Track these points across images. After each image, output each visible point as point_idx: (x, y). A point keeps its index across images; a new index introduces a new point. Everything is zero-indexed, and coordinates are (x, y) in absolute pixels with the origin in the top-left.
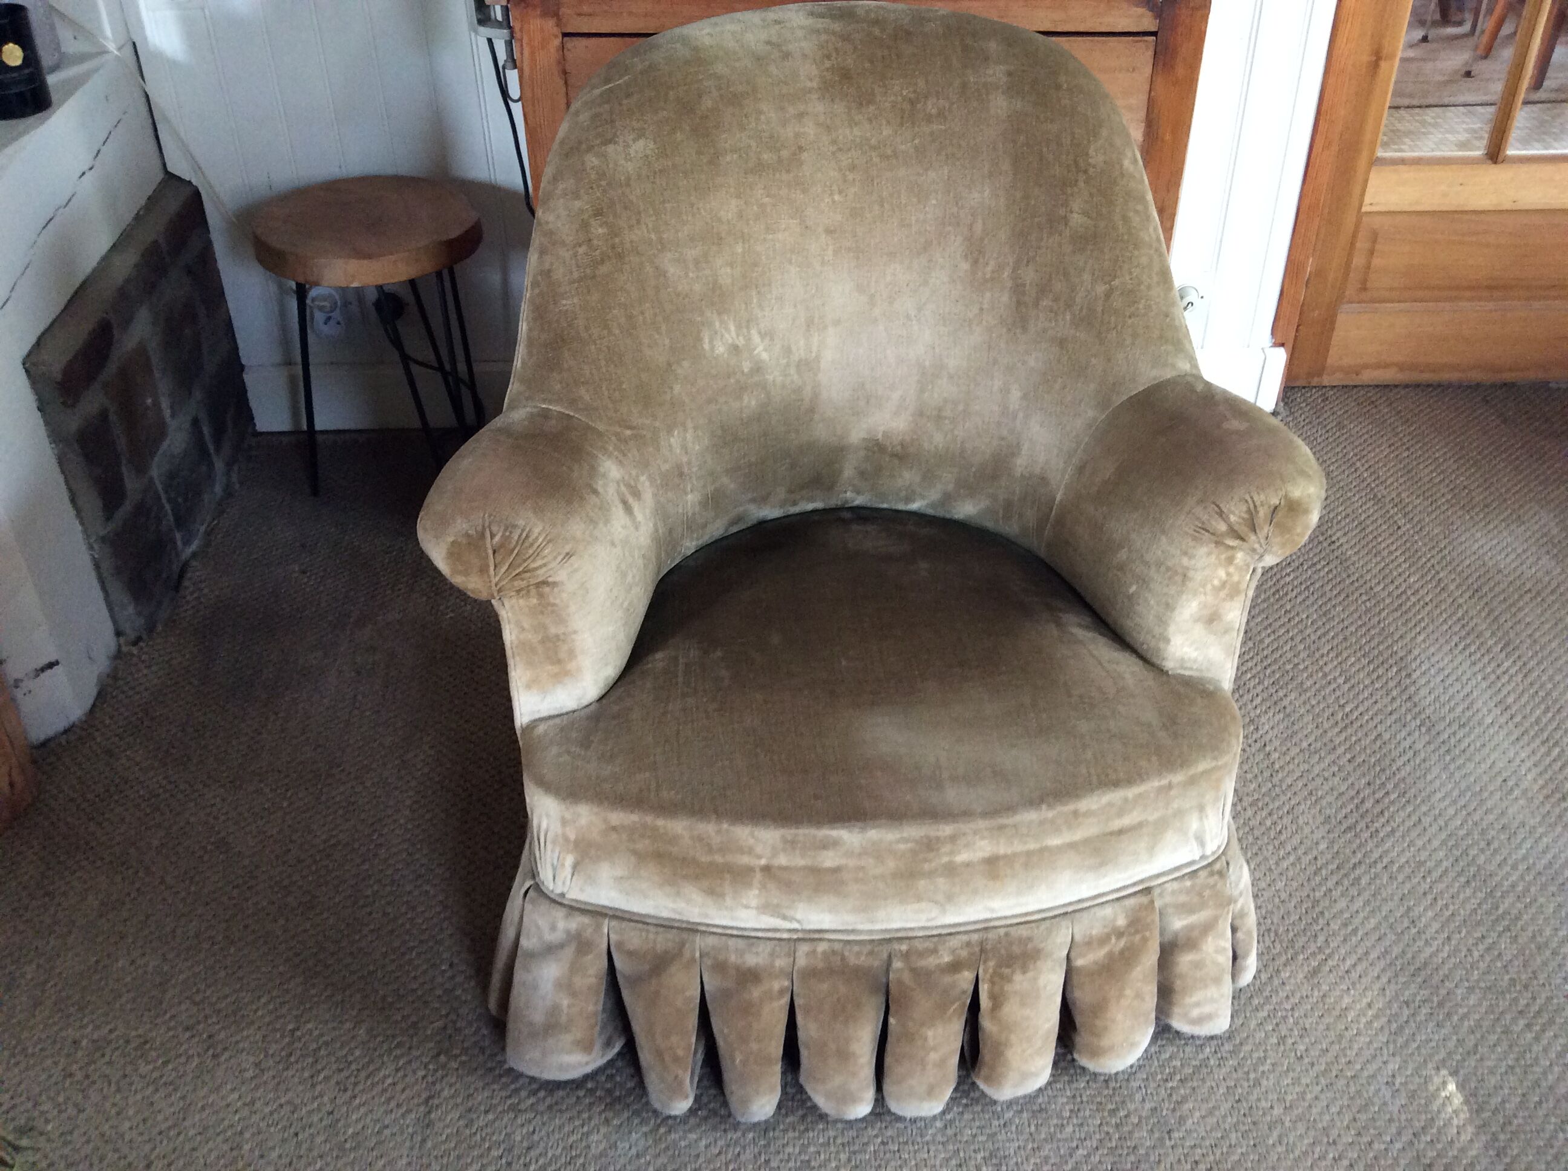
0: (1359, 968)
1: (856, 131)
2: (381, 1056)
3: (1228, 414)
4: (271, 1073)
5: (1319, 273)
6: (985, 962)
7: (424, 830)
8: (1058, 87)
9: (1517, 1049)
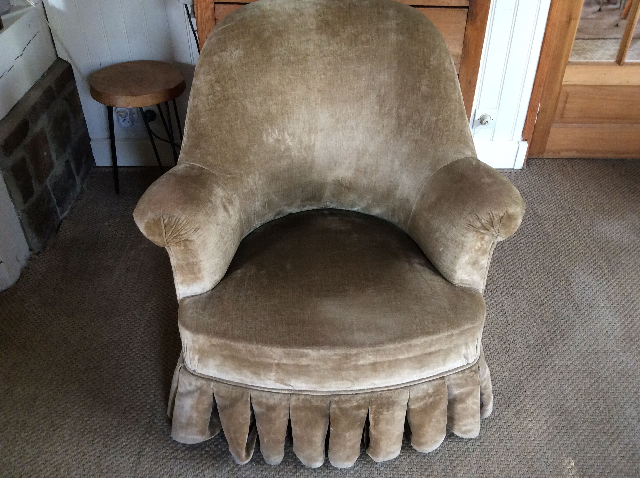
0: (537, 411)
1: (331, 48)
2: (122, 433)
3: (485, 175)
4: (76, 439)
5: (543, 110)
6: (371, 406)
7: (148, 338)
8: (418, 31)
9: (602, 449)
